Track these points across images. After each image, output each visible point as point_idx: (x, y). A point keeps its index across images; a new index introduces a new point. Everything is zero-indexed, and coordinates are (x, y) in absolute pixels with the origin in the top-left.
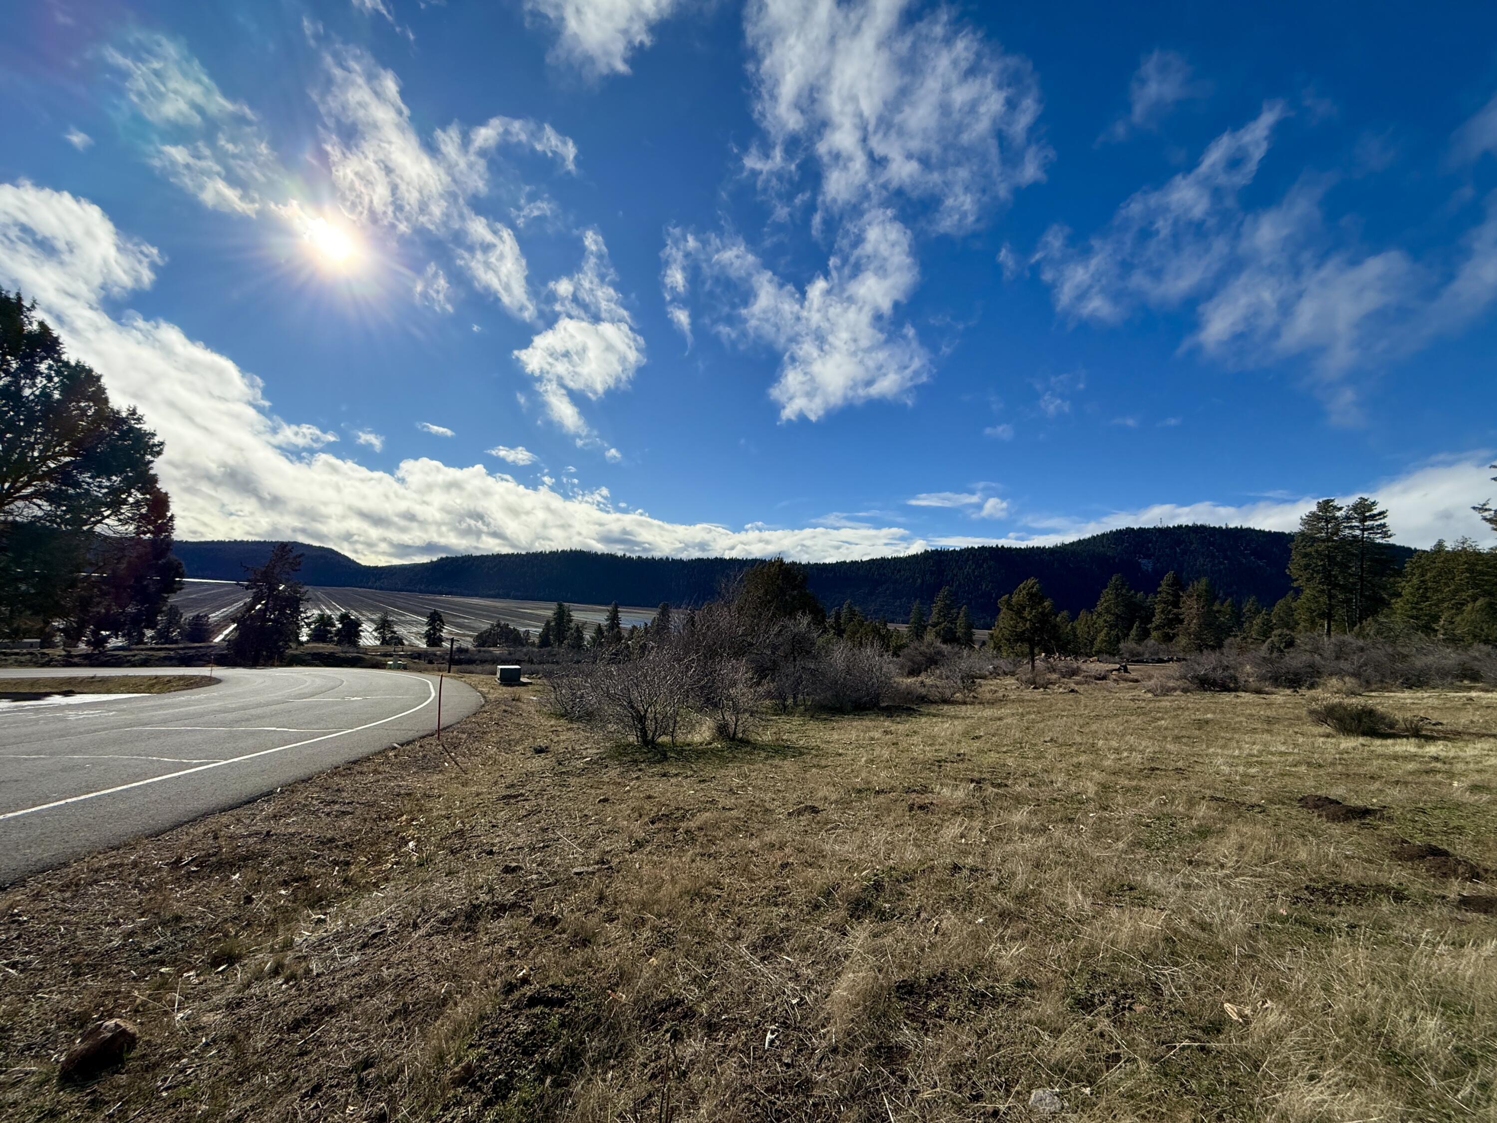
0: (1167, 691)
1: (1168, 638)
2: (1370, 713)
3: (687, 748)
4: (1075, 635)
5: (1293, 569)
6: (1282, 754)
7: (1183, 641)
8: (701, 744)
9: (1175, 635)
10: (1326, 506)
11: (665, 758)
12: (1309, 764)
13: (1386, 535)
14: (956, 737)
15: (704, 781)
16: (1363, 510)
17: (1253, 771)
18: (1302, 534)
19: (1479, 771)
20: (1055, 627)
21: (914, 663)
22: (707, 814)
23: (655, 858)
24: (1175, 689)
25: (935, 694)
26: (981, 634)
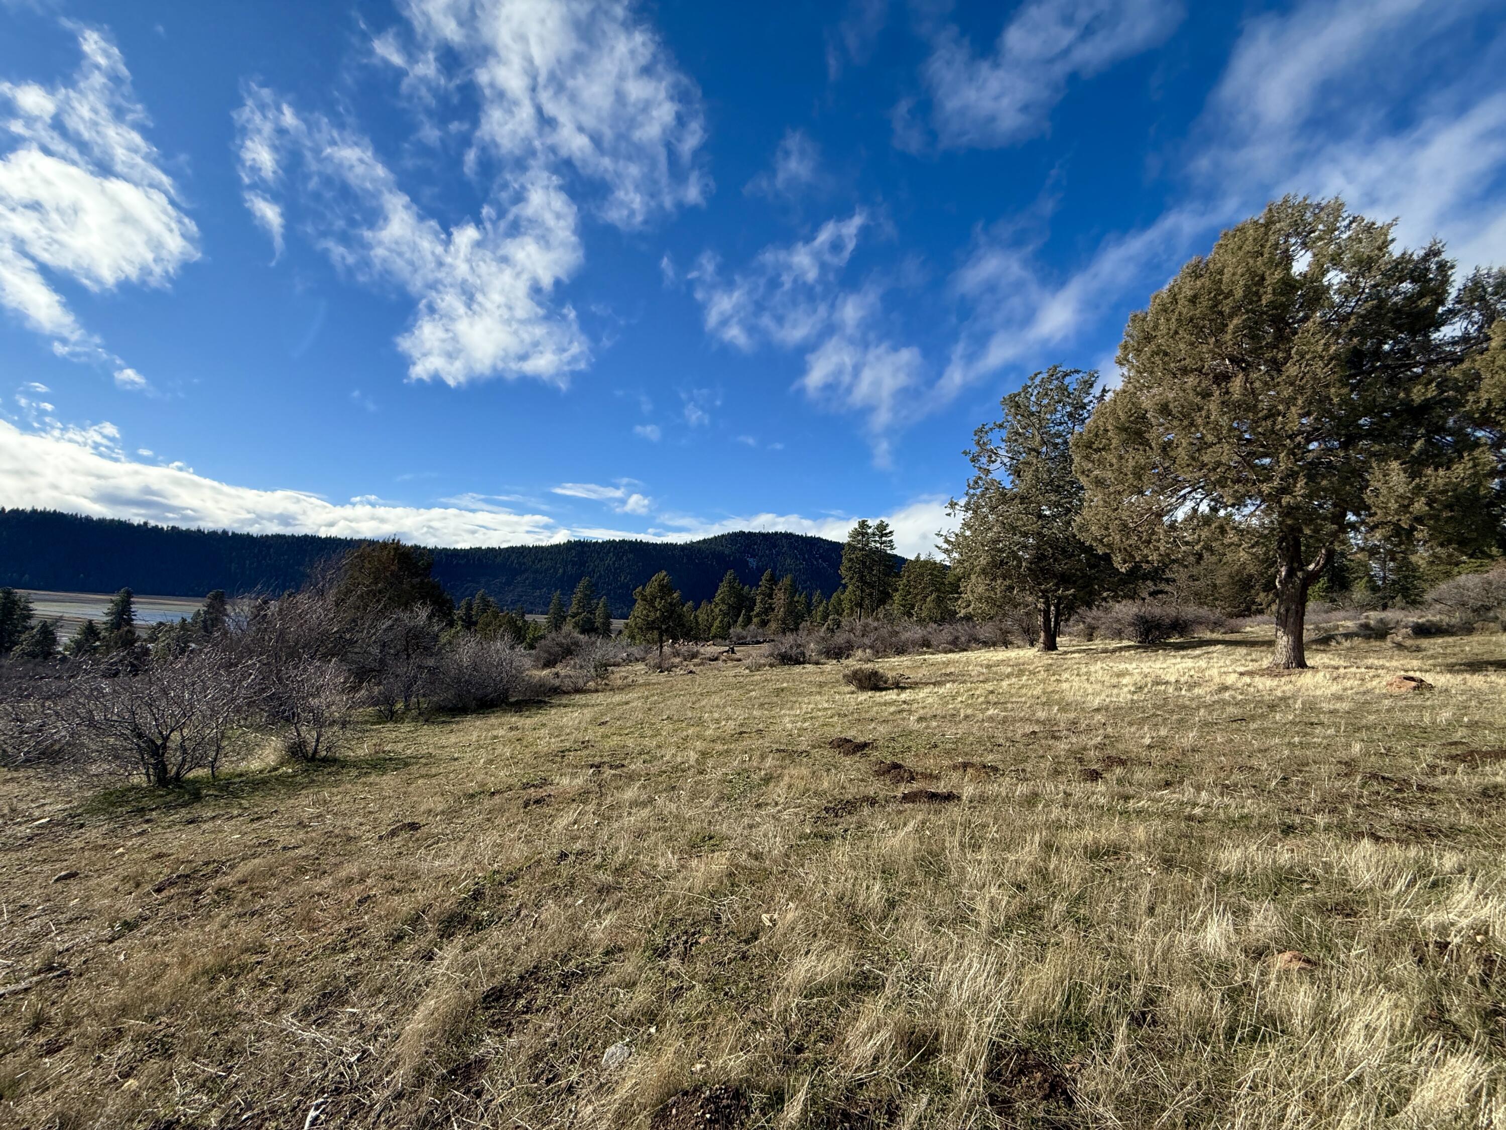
0: (759, 667)
1: (764, 624)
2: (875, 674)
3: (237, 780)
4: (697, 622)
5: (843, 571)
6: (826, 709)
7: (773, 625)
8: (261, 772)
9: (769, 621)
10: (863, 524)
11: (197, 797)
12: (839, 715)
13: (892, 548)
14: (583, 725)
15: (258, 819)
16: (882, 527)
17: (806, 724)
18: (849, 544)
19: (923, 708)
20: (680, 616)
21: (550, 654)
22: (257, 861)
23: (157, 938)
24: (765, 665)
25: (568, 684)
26: (617, 624)
